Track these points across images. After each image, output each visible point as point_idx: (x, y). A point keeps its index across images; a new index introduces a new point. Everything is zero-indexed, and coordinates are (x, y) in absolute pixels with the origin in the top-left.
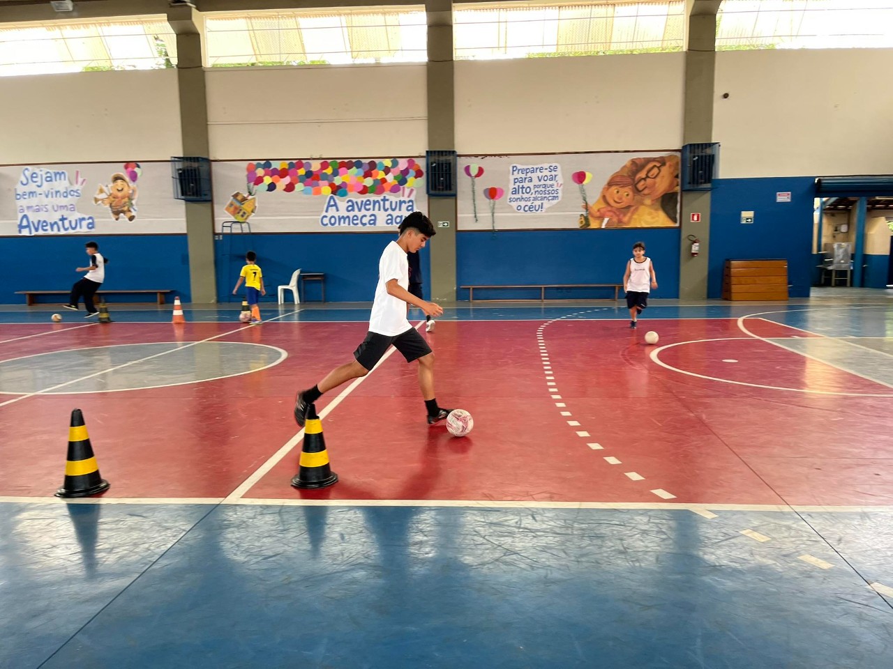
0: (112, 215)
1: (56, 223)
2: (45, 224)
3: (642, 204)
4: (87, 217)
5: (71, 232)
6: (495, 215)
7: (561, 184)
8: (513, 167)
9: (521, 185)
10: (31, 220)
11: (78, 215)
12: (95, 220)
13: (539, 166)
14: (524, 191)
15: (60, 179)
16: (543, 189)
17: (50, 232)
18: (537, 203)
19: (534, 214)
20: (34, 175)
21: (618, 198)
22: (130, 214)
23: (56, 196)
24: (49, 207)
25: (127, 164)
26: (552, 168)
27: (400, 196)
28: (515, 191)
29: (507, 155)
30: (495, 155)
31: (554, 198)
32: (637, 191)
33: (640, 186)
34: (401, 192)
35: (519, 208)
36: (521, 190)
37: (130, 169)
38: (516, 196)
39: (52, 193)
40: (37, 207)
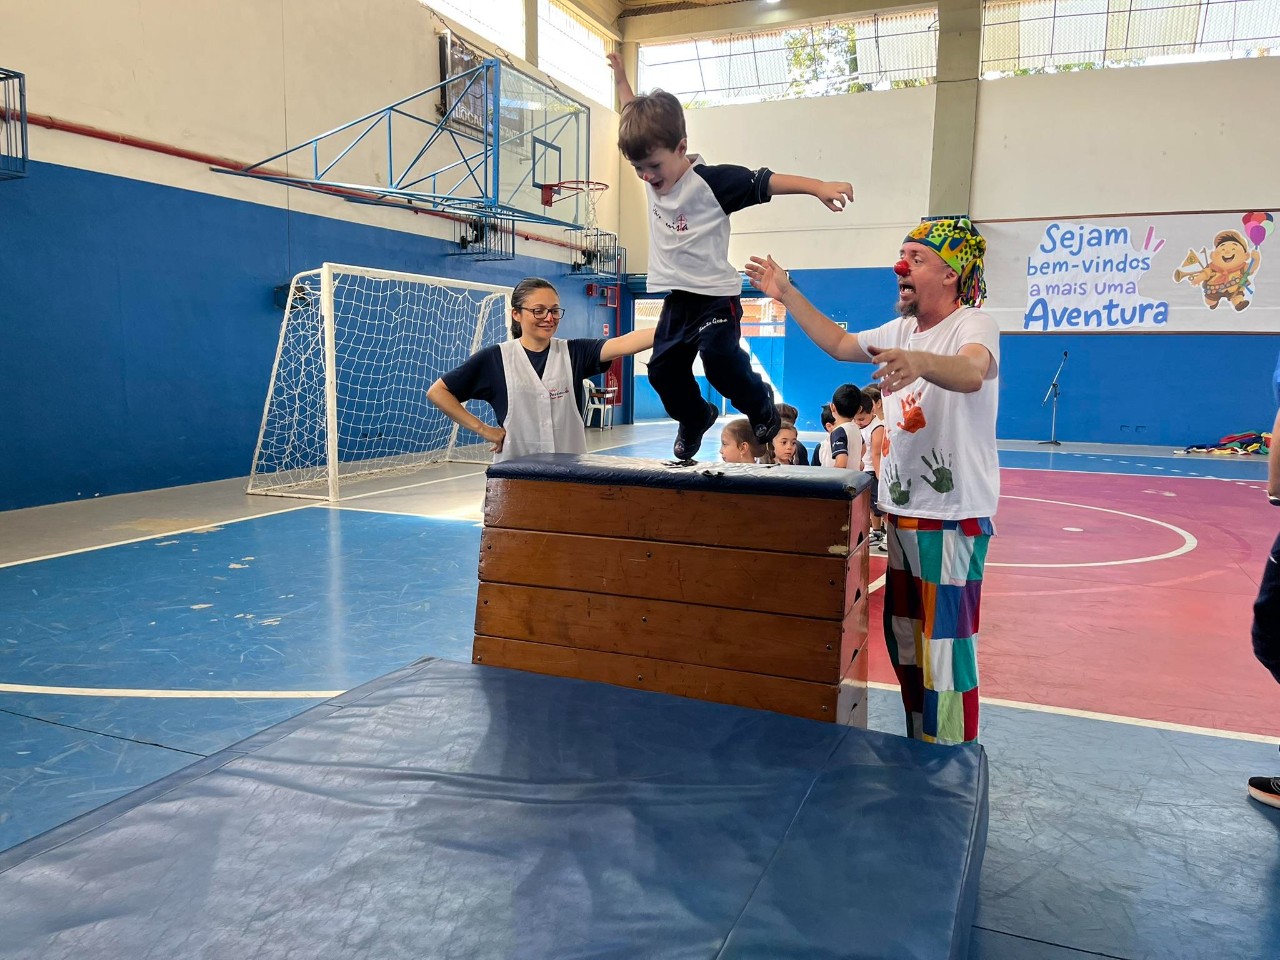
0: (1204, 298)
1: (1097, 313)
2: (1075, 314)
4: (1156, 303)
5: (1121, 327)
10: (1049, 309)
11: (1138, 300)
12: (1170, 308)
15: (1116, 241)
17: (1082, 328)
20: (1068, 236)
22: (1239, 299)
23: (1104, 270)
24: (1088, 288)
25: (1250, 215)
37: (1253, 223)
39: (1098, 264)
40: (1067, 287)
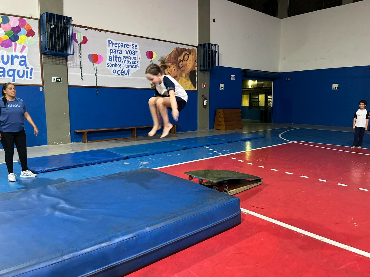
3: (181, 76)
6: (97, 75)
7: (140, 58)
8: (109, 41)
9: (115, 55)
13: (126, 43)
14: (117, 60)
16: (129, 60)
18: (126, 69)
19: (124, 76)
21: (170, 71)
26: (133, 45)
27: (11, 51)
28: (111, 60)
29: (104, 31)
30: (96, 29)
31: (136, 67)
32: (179, 68)
33: (181, 64)
34: (13, 47)
35: (114, 72)
36: (115, 58)
38: (113, 63)
